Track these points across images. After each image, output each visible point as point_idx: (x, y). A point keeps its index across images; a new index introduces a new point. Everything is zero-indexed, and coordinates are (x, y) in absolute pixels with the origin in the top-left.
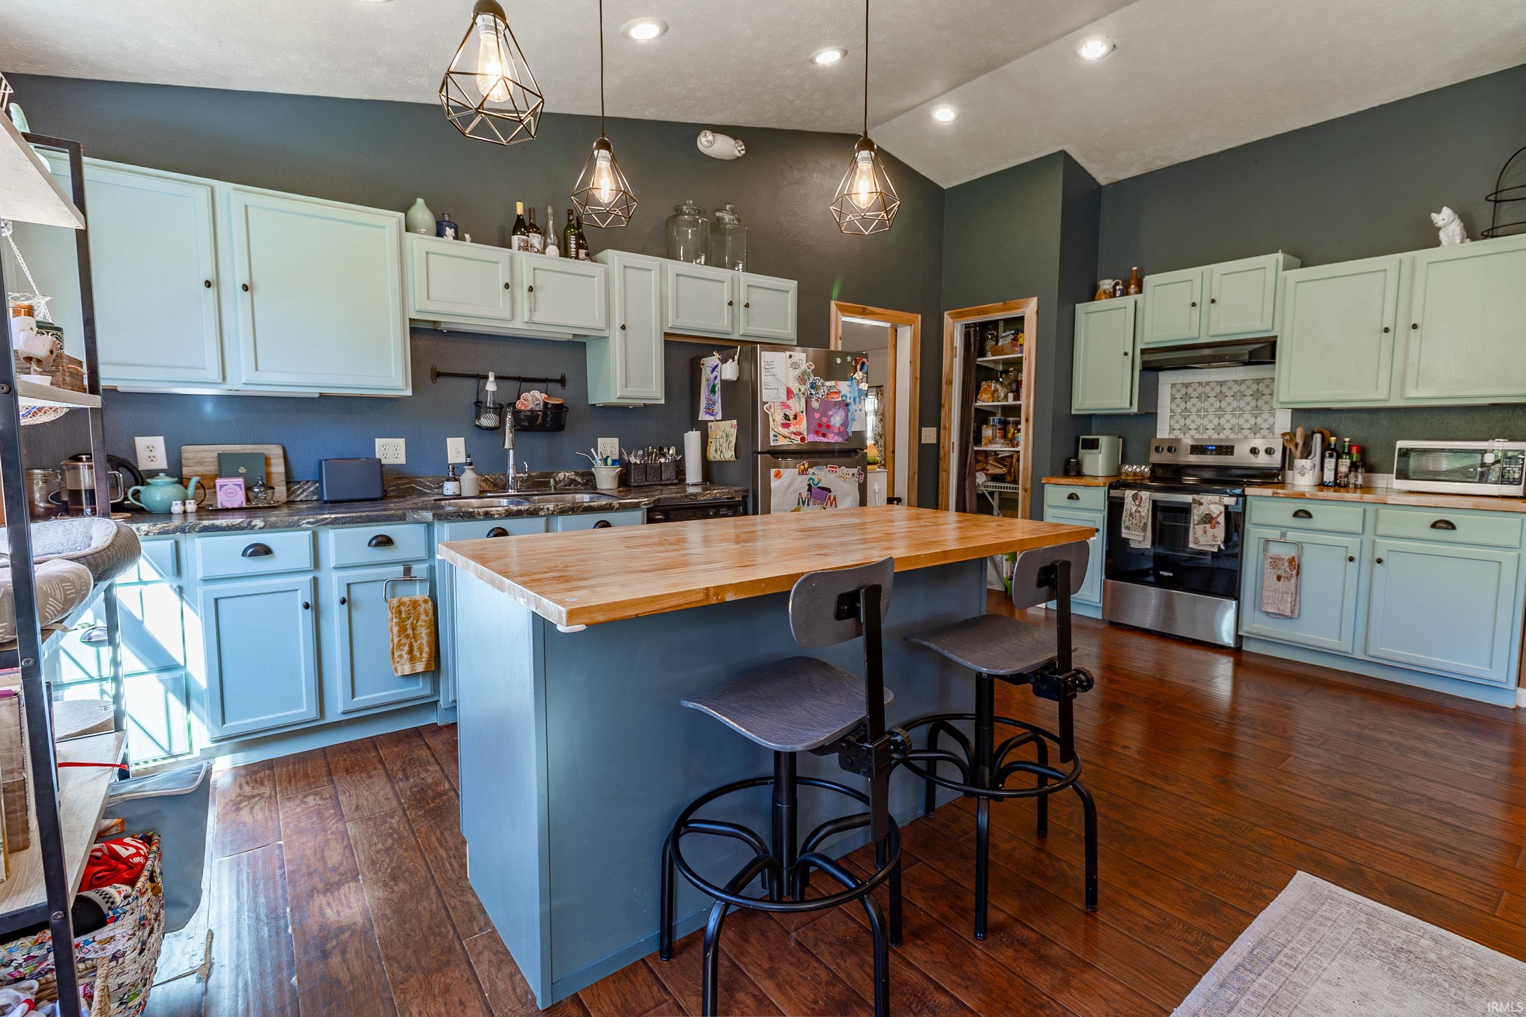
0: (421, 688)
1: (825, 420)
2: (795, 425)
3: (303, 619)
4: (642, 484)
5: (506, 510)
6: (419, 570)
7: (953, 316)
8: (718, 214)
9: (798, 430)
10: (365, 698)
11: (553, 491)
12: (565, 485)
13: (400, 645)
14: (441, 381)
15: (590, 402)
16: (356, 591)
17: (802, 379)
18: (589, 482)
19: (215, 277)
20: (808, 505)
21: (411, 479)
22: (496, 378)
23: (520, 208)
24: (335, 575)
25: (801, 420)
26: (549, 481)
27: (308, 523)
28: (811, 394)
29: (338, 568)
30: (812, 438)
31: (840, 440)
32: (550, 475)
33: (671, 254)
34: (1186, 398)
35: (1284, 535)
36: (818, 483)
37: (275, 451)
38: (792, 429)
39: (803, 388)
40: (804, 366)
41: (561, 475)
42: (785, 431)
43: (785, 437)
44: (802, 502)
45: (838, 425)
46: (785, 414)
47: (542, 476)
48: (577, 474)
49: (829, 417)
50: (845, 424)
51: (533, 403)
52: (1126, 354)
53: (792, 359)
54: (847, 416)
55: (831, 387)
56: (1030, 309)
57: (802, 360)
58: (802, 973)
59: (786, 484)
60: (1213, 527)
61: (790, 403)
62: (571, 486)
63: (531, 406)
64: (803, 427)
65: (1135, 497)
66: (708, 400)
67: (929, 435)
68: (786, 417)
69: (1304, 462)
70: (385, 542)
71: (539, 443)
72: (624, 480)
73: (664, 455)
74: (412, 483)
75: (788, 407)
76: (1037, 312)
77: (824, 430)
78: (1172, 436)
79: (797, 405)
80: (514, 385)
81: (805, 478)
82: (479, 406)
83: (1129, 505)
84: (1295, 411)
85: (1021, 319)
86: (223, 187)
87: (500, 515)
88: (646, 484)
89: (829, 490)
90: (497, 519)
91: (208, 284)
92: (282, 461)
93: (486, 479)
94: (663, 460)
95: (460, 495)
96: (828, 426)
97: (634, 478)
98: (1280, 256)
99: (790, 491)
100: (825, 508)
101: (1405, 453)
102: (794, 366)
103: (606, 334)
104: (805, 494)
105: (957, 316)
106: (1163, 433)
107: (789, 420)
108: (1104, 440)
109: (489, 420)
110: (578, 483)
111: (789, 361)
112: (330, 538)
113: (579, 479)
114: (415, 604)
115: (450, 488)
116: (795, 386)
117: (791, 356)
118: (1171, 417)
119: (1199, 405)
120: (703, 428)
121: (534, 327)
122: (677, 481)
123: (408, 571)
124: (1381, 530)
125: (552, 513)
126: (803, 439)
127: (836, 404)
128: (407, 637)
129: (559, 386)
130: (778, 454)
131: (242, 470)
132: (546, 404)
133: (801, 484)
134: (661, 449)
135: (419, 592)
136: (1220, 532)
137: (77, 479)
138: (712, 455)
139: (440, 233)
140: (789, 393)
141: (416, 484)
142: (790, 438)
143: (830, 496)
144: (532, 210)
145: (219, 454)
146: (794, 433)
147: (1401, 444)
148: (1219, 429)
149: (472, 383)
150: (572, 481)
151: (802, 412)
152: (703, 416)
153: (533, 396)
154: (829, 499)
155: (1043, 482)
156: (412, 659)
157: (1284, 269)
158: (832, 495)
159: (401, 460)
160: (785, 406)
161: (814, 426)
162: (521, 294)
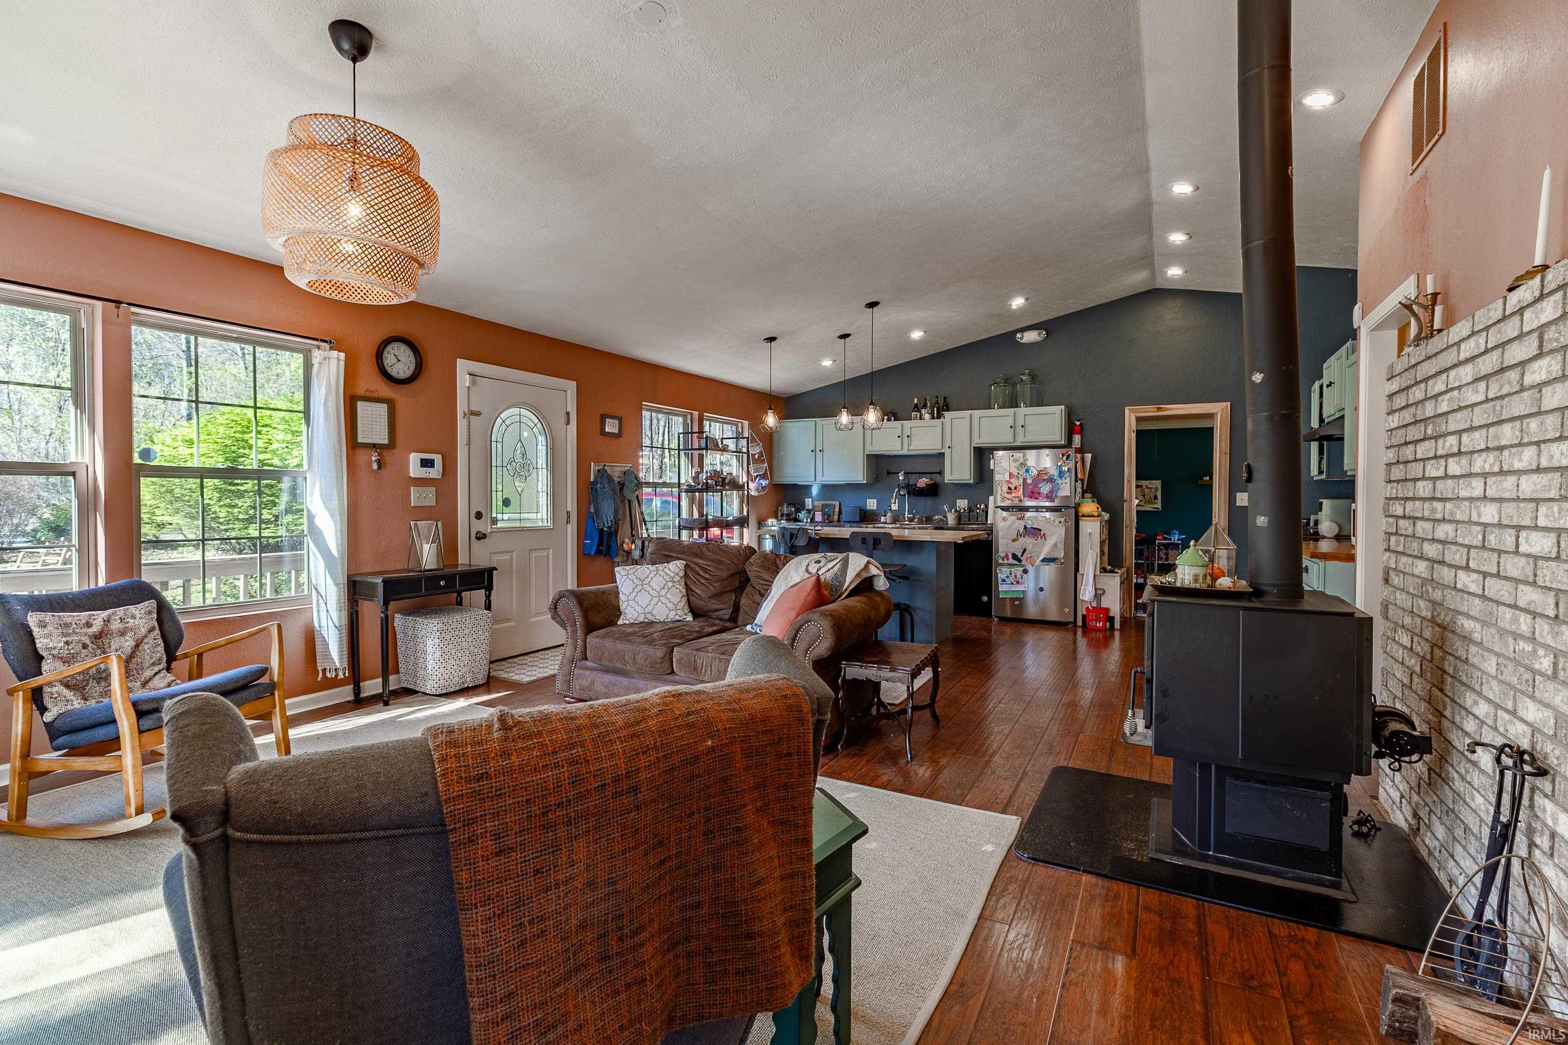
1: (1036, 490)
2: (1015, 492)
4: (967, 523)
8: (1021, 376)
9: (1017, 496)
14: (891, 475)
15: (946, 482)
17: (1020, 467)
19: (815, 449)
20: (1024, 537)
21: (876, 515)
22: (905, 474)
23: (916, 401)
25: (1019, 490)
28: (1026, 475)
30: (1026, 500)
36: (1031, 525)
38: (1013, 495)
39: (1020, 472)
40: (1021, 460)
42: (1008, 496)
43: (1009, 499)
44: (1019, 535)
45: (1046, 492)
48: (943, 516)
49: (1039, 488)
50: (1052, 491)
51: (922, 483)
53: (1013, 457)
54: (1054, 487)
55: (1041, 471)
57: (1020, 457)
59: (1009, 525)
61: (1012, 480)
63: (920, 485)
64: (1020, 493)
68: (1010, 488)
71: (921, 501)
75: (1011, 483)
77: (1036, 495)
79: (1017, 482)
80: (915, 476)
81: (1022, 522)
86: (817, 420)
89: (1040, 530)
91: (813, 452)
92: (838, 507)
94: (978, 511)
96: (1039, 493)
97: (963, 520)
99: (1011, 528)
100: (1037, 540)
102: (1015, 461)
103: (943, 451)
104: (1022, 530)
107: (1011, 490)
109: (903, 492)
113: (944, 519)
115: (883, 519)
116: (1015, 472)
121: (911, 452)
126: (1020, 500)
127: (1044, 480)
129: (938, 475)
130: (1003, 508)
132: (926, 484)
133: (1019, 525)
134: (977, 505)
139: (884, 419)
140: (1011, 475)
142: (1012, 500)
143: (1040, 533)
144: (922, 400)
145: (822, 504)
146: (1014, 497)
151: (1020, 485)
153: (923, 480)
154: (1040, 535)
158: (1042, 533)
159: (875, 508)
160: (1008, 482)
161: (1028, 492)
162: (905, 438)
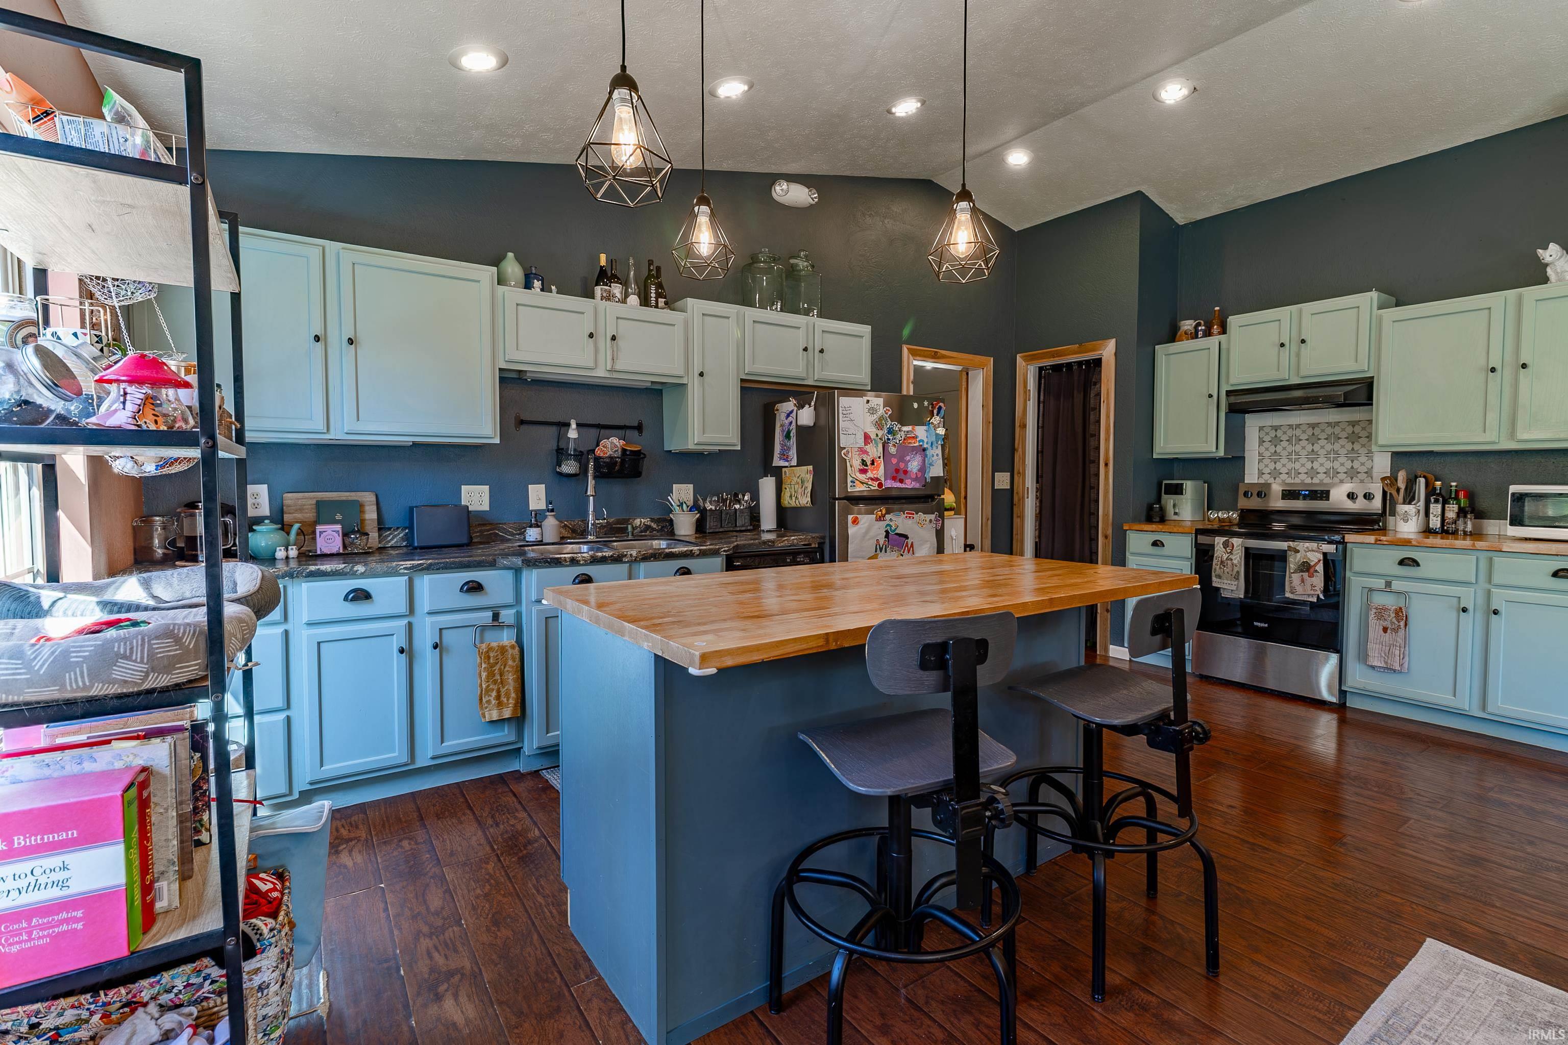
0: (505, 735)
1: (902, 465)
2: (872, 471)
3: (398, 663)
4: (717, 530)
5: (592, 557)
6: (507, 616)
7: (1026, 359)
8: (792, 261)
9: (876, 476)
10: (453, 743)
11: (630, 537)
12: (641, 532)
13: (488, 691)
14: (524, 428)
15: (666, 449)
16: (448, 636)
17: (879, 425)
18: (667, 528)
19: (323, 332)
20: (886, 552)
21: (494, 525)
22: (578, 425)
23: (603, 260)
24: (429, 620)
25: (879, 466)
26: (627, 527)
27: (405, 569)
28: (889, 439)
29: (430, 613)
30: (889, 484)
31: (917, 486)
32: (626, 521)
33: (747, 302)
34: (1276, 441)
35: (1388, 584)
36: (896, 529)
37: (368, 498)
38: (870, 474)
39: (880, 433)
40: (881, 411)
41: (637, 522)
42: (862, 477)
43: (862, 483)
44: (879, 549)
45: (915, 471)
46: (862, 460)
47: (619, 522)
48: (652, 520)
49: (907, 463)
50: (923, 469)
51: (612, 449)
52: (1210, 396)
53: (869, 404)
54: (924, 461)
55: (908, 432)
56: (1108, 351)
57: (880, 405)
58: (916, 1031)
59: (864, 531)
60: (1311, 576)
61: (868, 448)
62: (645, 533)
63: (610, 453)
64: (880, 472)
65: (1226, 545)
66: (783, 445)
67: (1002, 480)
68: (864, 462)
69: (1407, 507)
70: (475, 588)
71: (617, 489)
72: (700, 527)
73: (739, 502)
74: (496, 529)
75: (866, 452)
76: (1116, 354)
77: (901, 475)
78: (1262, 481)
79: (875, 451)
80: (593, 432)
81: (882, 524)
82: (561, 454)
83: (1220, 551)
84: (1395, 455)
85: (1098, 362)
86: (333, 247)
87: (585, 561)
88: (721, 530)
89: (906, 537)
90: (583, 565)
91: (317, 338)
92: (375, 508)
93: (566, 525)
94: (737, 506)
95: (542, 541)
96: (906, 472)
97: (710, 524)
98: (1374, 294)
99: (868, 537)
100: (902, 555)
101: (1519, 498)
102: (871, 412)
103: (684, 381)
104: (882, 540)
105: (1029, 359)
106: (1251, 477)
107: (867, 466)
108: (1188, 485)
109: (569, 467)
110: (654, 529)
111: (867, 406)
112: (426, 583)
113: (654, 525)
114: (503, 649)
115: (532, 534)
116: (872, 431)
117: (868, 402)
118: (1260, 461)
119: (1290, 448)
120: (777, 473)
121: (615, 375)
122: (751, 527)
123: (496, 617)
124: (1496, 579)
125: (635, 560)
126: (880, 485)
127: (914, 449)
128: (495, 682)
129: (636, 433)
130: (855, 500)
131: (339, 517)
132: (624, 451)
133: (879, 530)
134: (736, 495)
135: (506, 638)
136: (1318, 581)
137: (194, 526)
138: (787, 501)
139: (528, 286)
140: (867, 438)
141: (498, 530)
142: (867, 484)
143: (907, 543)
144: (614, 261)
145: (317, 502)
146: (872, 479)
147: (1513, 489)
148: (1313, 473)
149: (553, 430)
150: (648, 527)
151: (879, 457)
152: (777, 462)
153: (612, 443)
154: (907, 545)
155: (1125, 528)
156: (500, 705)
157: (1379, 308)
158: (909, 541)
159: (486, 507)
160: (862, 451)
161: (892, 472)
162: (604, 343)
